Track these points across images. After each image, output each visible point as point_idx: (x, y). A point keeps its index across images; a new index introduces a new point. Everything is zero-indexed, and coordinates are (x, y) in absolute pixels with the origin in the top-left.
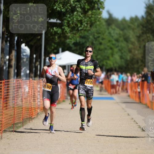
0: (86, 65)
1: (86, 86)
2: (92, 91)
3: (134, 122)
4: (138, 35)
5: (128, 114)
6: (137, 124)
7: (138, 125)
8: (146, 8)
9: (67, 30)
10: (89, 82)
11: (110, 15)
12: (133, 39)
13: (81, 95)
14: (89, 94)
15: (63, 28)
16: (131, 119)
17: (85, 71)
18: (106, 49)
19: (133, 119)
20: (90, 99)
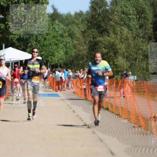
0: (33, 64)
1: (33, 83)
2: (38, 86)
3: (80, 119)
4: (83, 30)
5: (74, 111)
6: (83, 120)
7: (83, 122)
8: (91, 3)
9: (10, 25)
10: (36, 79)
11: (55, 10)
12: (78, 34)
13: (29, 89)
14: (35, 89)
15: (6, 23)
16: (77, 116)
17: (32, 70)
18: (50, 44)
19: (78, 116)
20: (36, 94)
